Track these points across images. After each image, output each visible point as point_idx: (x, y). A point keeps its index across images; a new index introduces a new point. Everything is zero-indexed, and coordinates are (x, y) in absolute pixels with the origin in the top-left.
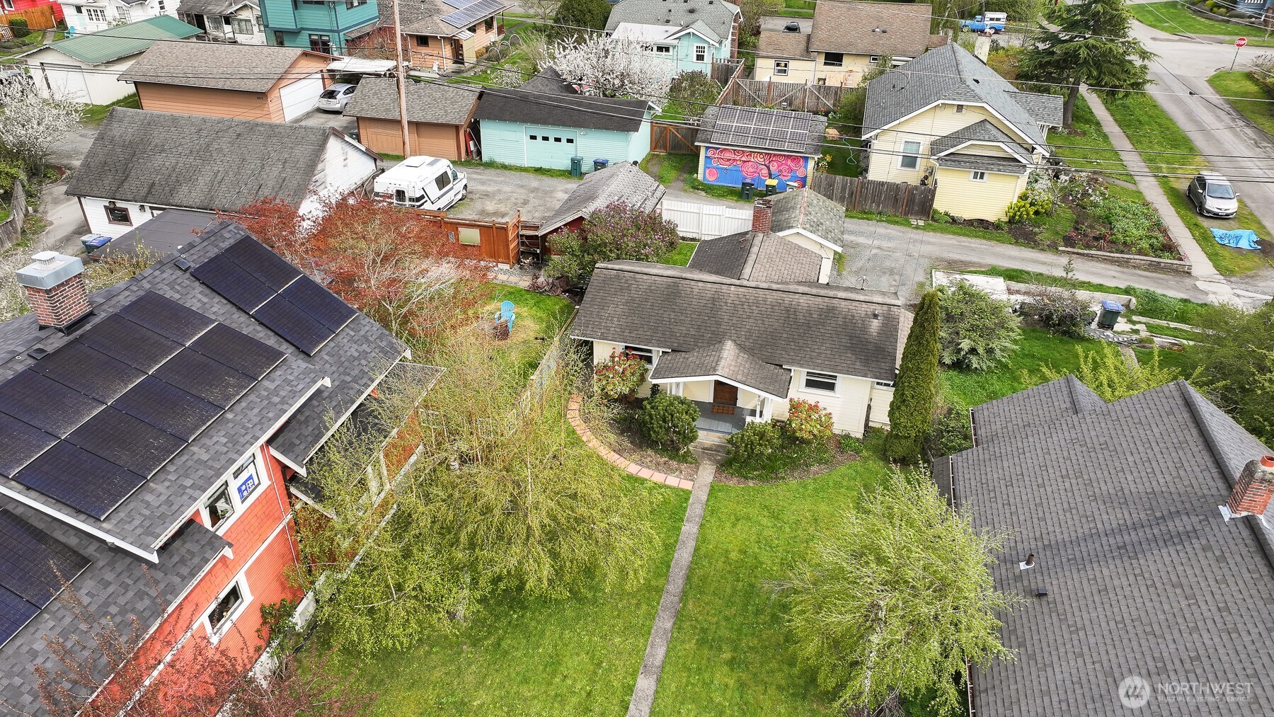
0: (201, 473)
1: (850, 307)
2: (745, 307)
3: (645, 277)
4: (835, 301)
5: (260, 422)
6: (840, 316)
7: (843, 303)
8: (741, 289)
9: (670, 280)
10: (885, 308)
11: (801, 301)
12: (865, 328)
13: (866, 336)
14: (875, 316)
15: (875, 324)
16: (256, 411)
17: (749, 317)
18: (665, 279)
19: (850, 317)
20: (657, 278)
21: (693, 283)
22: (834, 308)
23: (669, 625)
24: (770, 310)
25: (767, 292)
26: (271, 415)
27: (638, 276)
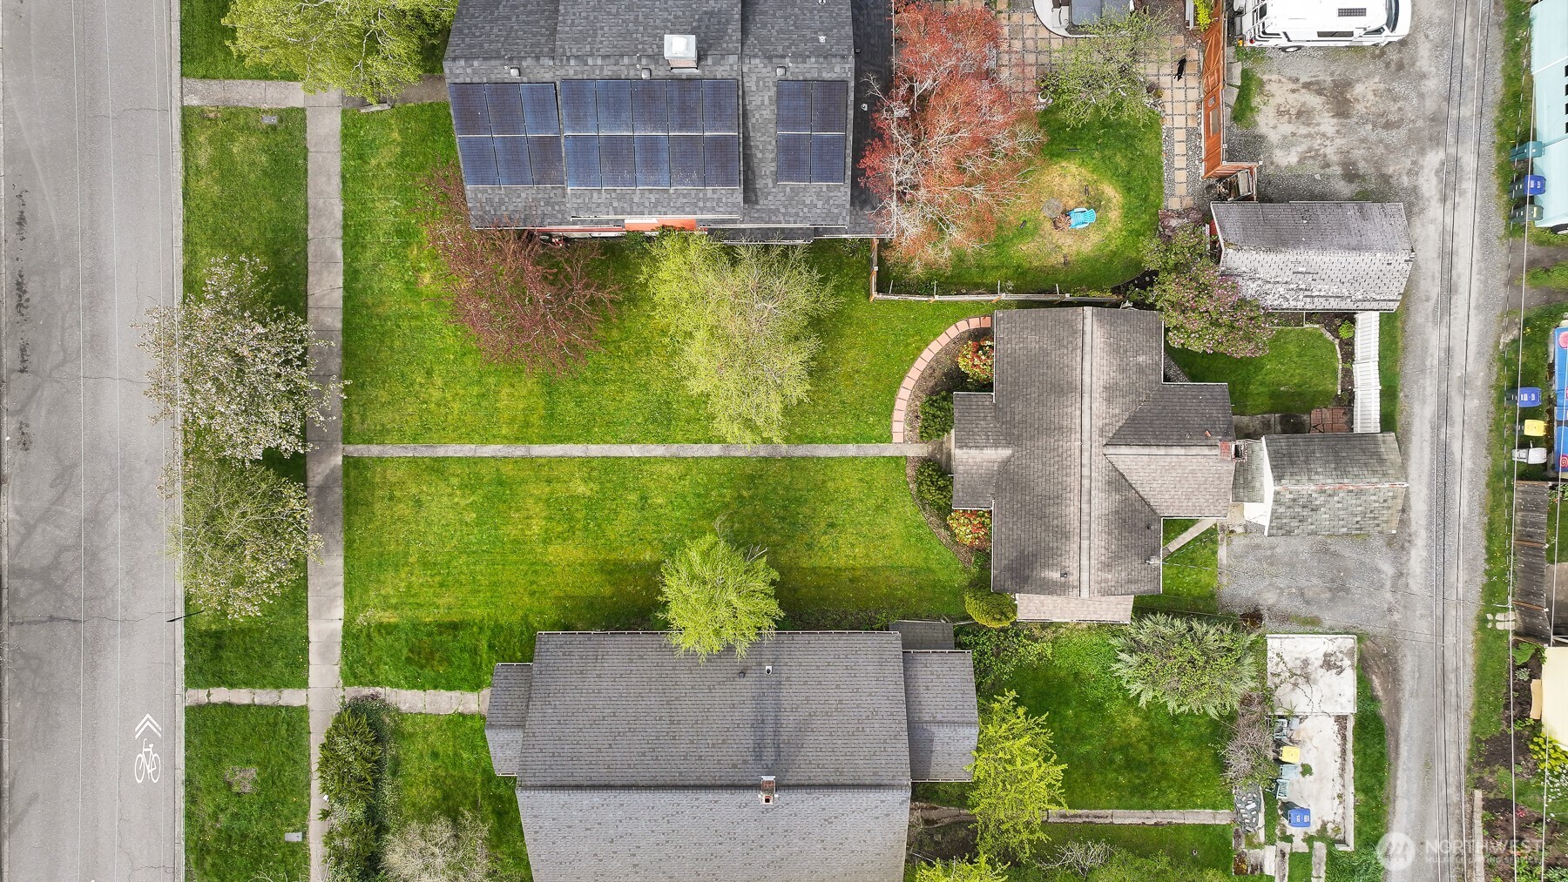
0: (625, 205)
1: (1072, 553)
2: (1056, 459)
3: (1079, 359)
4: (1077, 538)
5: (678, 209)
6: (1059, 544)
7: (1075, 547)
8: (1077, 452)
9: (1079, 383)
10: (1076, 583)
11: (1072, 508)
12: (1046, 566)
13: (1039, 568)
14: (1064, 575)
15: (1055, 575)
16: (685, 200)
17: (1044, 464)
18: (1079, 378)
19: (1059, 552)
20: (1079, 370)
21: (1078, 405)
22: (1068, 538)
23: (762, 454)
24: (1056, 481)
25: (1078, 476)
26: (687, 209)
27: (1079, 352)
